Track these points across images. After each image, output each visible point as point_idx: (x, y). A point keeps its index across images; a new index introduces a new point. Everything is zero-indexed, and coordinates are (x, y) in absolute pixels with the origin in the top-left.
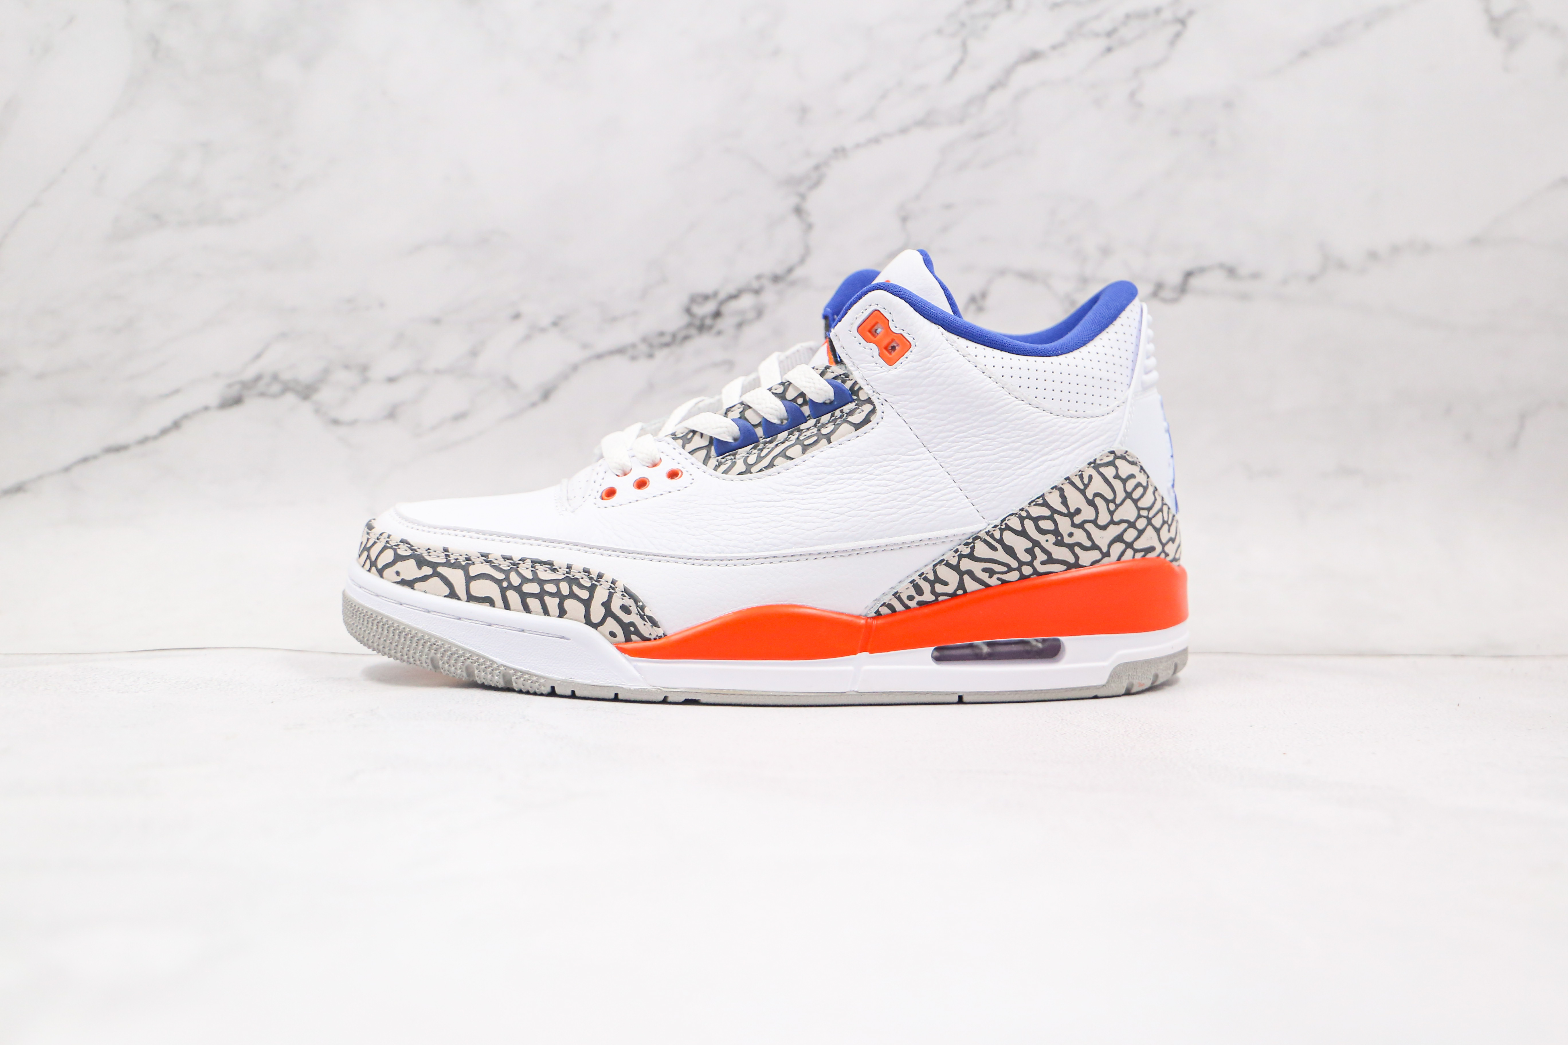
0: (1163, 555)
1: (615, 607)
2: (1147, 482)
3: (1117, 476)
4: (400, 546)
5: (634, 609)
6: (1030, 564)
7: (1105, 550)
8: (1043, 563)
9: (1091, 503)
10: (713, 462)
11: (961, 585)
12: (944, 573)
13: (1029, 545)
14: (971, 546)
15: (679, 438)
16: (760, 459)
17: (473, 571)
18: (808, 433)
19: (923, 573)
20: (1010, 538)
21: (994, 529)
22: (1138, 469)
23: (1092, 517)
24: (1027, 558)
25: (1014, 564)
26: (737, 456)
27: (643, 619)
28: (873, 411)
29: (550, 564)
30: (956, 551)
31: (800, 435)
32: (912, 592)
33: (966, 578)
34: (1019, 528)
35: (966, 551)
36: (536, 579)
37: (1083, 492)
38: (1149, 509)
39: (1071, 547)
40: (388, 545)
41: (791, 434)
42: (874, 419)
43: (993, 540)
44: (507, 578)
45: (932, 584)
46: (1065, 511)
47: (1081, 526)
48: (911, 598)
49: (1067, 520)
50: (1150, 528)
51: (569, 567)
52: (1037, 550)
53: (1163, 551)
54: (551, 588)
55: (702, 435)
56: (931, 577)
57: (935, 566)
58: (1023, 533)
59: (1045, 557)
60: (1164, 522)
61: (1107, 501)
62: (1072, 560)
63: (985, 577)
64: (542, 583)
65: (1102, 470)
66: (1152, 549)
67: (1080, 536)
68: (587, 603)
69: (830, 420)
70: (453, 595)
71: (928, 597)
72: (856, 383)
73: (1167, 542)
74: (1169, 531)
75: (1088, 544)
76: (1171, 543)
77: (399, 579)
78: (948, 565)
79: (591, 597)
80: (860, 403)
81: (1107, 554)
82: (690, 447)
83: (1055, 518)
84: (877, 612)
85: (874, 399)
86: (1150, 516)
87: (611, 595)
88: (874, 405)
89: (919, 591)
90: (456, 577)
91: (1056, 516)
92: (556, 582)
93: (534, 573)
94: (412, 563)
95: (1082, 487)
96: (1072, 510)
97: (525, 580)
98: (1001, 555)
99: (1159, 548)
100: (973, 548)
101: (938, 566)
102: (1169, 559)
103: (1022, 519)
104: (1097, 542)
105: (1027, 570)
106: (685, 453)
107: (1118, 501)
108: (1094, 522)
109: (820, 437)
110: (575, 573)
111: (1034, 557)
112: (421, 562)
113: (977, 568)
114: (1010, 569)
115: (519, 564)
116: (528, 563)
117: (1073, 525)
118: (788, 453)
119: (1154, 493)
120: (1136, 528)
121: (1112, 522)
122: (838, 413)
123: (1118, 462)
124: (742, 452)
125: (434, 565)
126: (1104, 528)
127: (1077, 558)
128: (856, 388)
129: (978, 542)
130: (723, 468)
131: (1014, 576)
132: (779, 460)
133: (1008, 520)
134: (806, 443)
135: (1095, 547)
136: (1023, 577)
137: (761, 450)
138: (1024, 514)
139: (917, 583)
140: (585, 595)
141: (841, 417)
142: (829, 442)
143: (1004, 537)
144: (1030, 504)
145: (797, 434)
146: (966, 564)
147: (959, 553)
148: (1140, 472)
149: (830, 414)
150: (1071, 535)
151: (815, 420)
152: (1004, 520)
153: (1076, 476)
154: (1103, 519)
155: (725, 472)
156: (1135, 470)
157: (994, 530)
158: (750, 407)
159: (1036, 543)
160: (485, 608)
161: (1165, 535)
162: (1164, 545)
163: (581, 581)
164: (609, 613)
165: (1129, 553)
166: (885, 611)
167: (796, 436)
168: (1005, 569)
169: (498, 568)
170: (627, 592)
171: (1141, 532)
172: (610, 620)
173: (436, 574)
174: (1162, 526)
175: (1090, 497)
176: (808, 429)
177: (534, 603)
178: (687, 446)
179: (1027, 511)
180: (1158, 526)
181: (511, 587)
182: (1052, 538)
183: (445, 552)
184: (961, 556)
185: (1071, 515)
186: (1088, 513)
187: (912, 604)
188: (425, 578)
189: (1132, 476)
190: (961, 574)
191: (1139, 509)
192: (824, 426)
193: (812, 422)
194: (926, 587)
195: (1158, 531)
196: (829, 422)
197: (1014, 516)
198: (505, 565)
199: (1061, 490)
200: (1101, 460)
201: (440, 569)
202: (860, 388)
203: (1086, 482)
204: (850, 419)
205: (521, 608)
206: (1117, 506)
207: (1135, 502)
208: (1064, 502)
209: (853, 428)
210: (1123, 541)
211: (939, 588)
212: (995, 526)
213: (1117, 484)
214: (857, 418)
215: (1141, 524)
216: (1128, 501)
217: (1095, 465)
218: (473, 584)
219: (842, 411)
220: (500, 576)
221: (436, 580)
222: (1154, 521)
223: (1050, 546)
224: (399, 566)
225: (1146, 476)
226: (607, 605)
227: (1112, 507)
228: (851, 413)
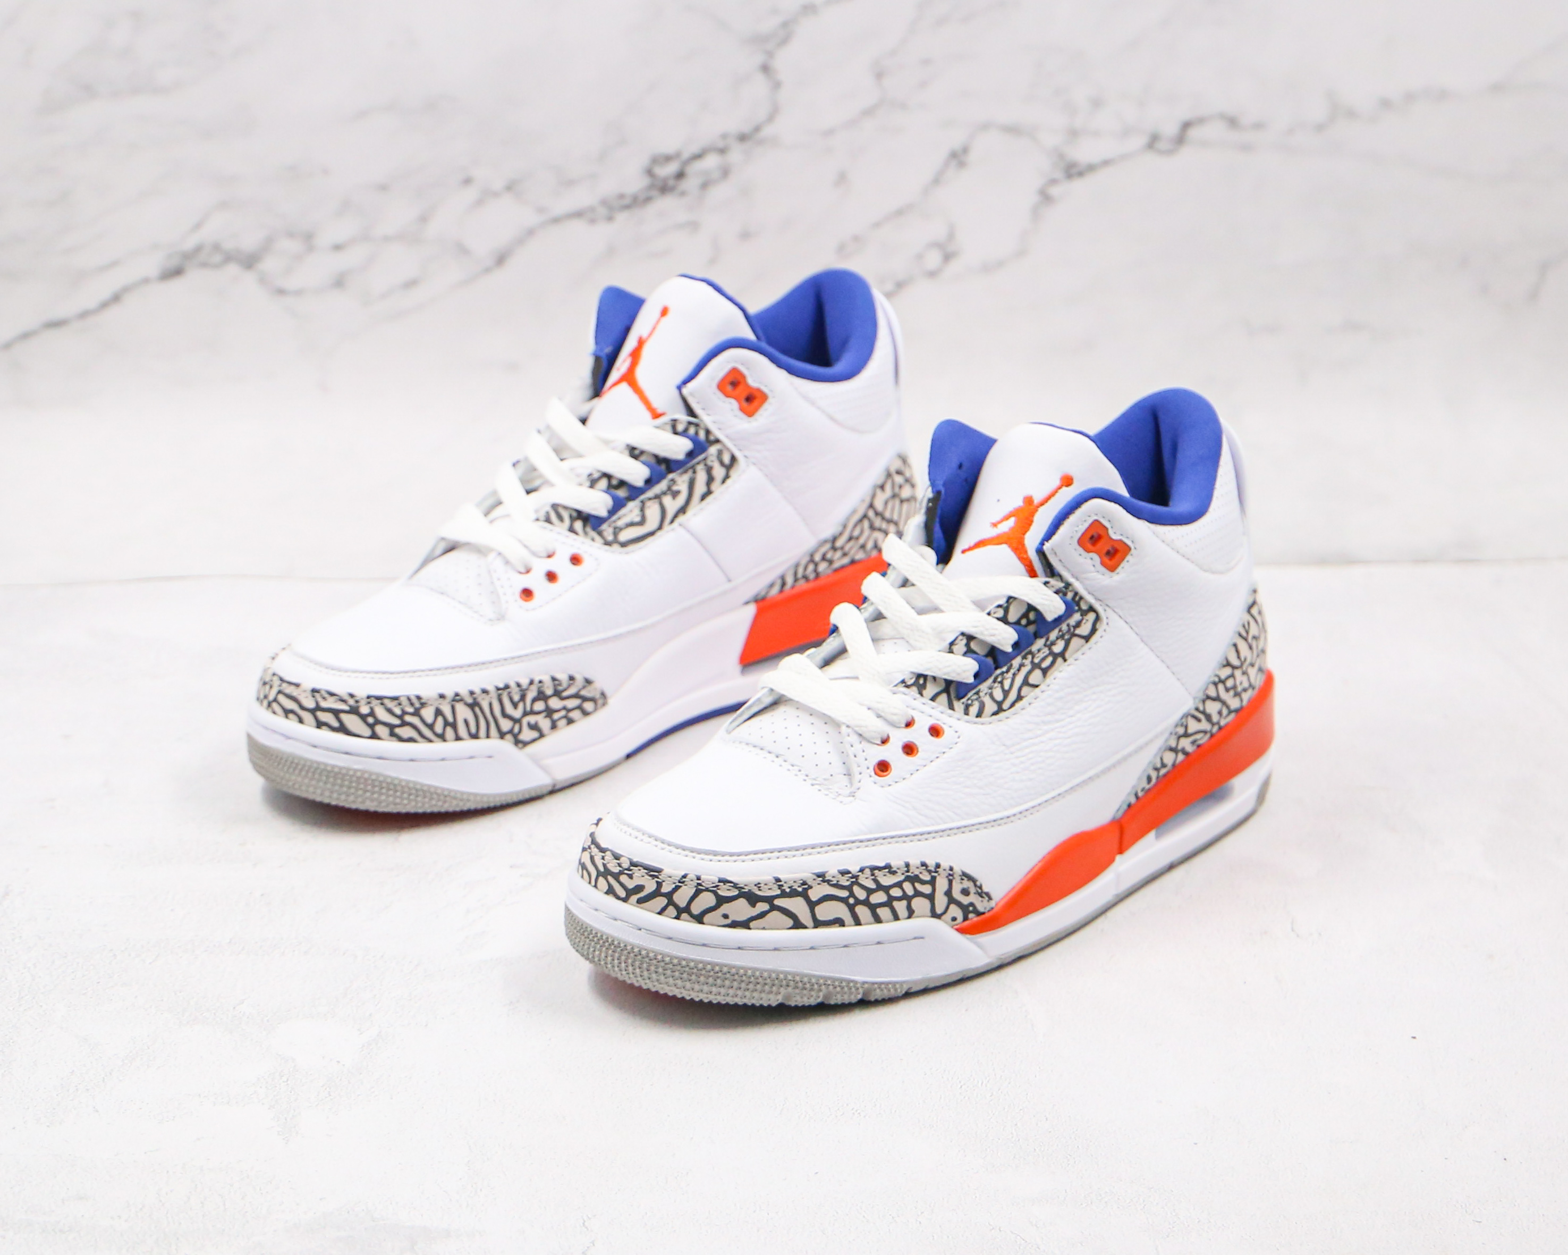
1: (956, 894)
4: (719, 887)
5: (972, 890)
6: (1218, 722)
8: (1225, 717)
10: (959, 706)
11: (1175, 761)
12: (1166, 756)
13: (1220, 705)
14: (1184, 724)
15: (912, 685)
16: (1006, 693)
17: (814, 895)
18: (1041, 655)
19: (1155, 764)
20: (1209, 706)
24: (1217, 718)
25: (1209, 728)
26: (981, 694)
27: (982, 897)
28: (1098, 618)
29: (888, 867)
30: (1175, 733)
32: (1145, 784)
33: (1179, 754)
34: (1214, 694)
35: (1181, 731)
36: (880, 887)
37: (1247, 640)
39: (1240, 693)
40: (700, 887)
41: (1024, 657)
42: (1101, 627)
43: (1199, 714)
44: (852, 894)
45: (1158, 770)
46: (1238, 663)
47: (1245, 672)
48: (1143, 789)
49: (1239, 671)
51: (907, 865)
52: (1222, 708)
54: (896, 892)
55: (934, 678)
56: (1158, 764)
57: (1160, 752)
58: (1216, 697)
59: (1226, 712)
62: (1239, 705)
63: (1189, 748)
64: (886, 889)
67: (1244, 681)
68: (931, 897)
69: (1059, 635)
70: (798, 925)
71: (1152, 782)
72: (1077, 592)
77: (728, 921)
78: (1170, 748)
79: (934, 890)
80: (1084, 613)
82: (928, 693)
84: (1122, 812)
85: (1097, 606)
87: (950, 882)
88: (1098, 613)
89: (1149, 780)
90: (797, 906)
91: (1234, 671)
92: (899, 885)
93: (876, 881)
94: (742, 902)
95: (1245, 635)
96: (1242, 660)
97: (870, 891)
98: (1202, 723)
100: (1186, 726)
101: (1163, 752)
103: (1215, 684)
105: (1215, 728)
106: (926, 700)
109: (1055, 656)
110: (914, 871)
111: (1221, 715)
112: (753, 899)
113: (1186, 742)
114: (1206, 733)
115: (858, 876)
116: (868, 871)
117: (1242, 672)
122: (1064, 627)
124: (984, 687)
125: (769, 900)
126: (1254, 664)
127: (1242, 701)
128: (1077, 598)
129: (1189, 718)
130: (974, 710)
131: (1207, 738)
133: (1207, 690)
134: (1044, 665)
135: (1249, 684)
136: (1210, 737)
137: (1002, 682)
138: (1217, 679)
139: (1149, 773)
140: (927, 889)
141: (1069, 631)
142: (1065, 660)
143: (1205, 706)
144: (1218, 667)
145: (1030, 657)
146: (1181, 743)
147: (1178, 734)
149: (1059, 629)
150: (1241, 683)
151: (1044, 638)
152: (1204, 690)
153: (1241, 626)
154: (1255, 656)
155: (979, 715)
157: (1198, 703)
158: (973, 636)
159: (1223, 702)
160: (835, 931)
163: (921, 876)
164: (951, 900)
166: (1125, 809)
167: (1031, 660)
168: (1202, 734)
169: (837, 886)
170: (965, 876)
172: (953, 907)
173: (774, 908)
176: (1039, 651)
177: (884, 912)
178: (924, 692)
179: (1218, 675)
181: (858, 902)
182: (1231, 692)
183: (778, 882)
184: (1178, 737)
185: (1241, 665)
186: (1248, 657)
188: (762, 915)
190: (1177, 752)
192: (1053, 643)
193: (1040, 643)
194: (1154, 775)
196: (1058, 638)
197: (1210, 683)
198: (845, 881)
199: (1235, 645)
200: (1250, 602)
201: (777, 902)
202: (1081, 598)
204: (1078, 631)
205: (872, 920)
208: (1238, 655)
209: (1083, 641)
212: (1199, 699)
214: (1085, 630)
217: (1249, 609)
218: (818, 909)
219: (1069, 625)
220: (845, 894)
221: (775, 914)
223: (1229, 700)
224: (725, 908)
226: (948, 893)
228: (1078, 625)
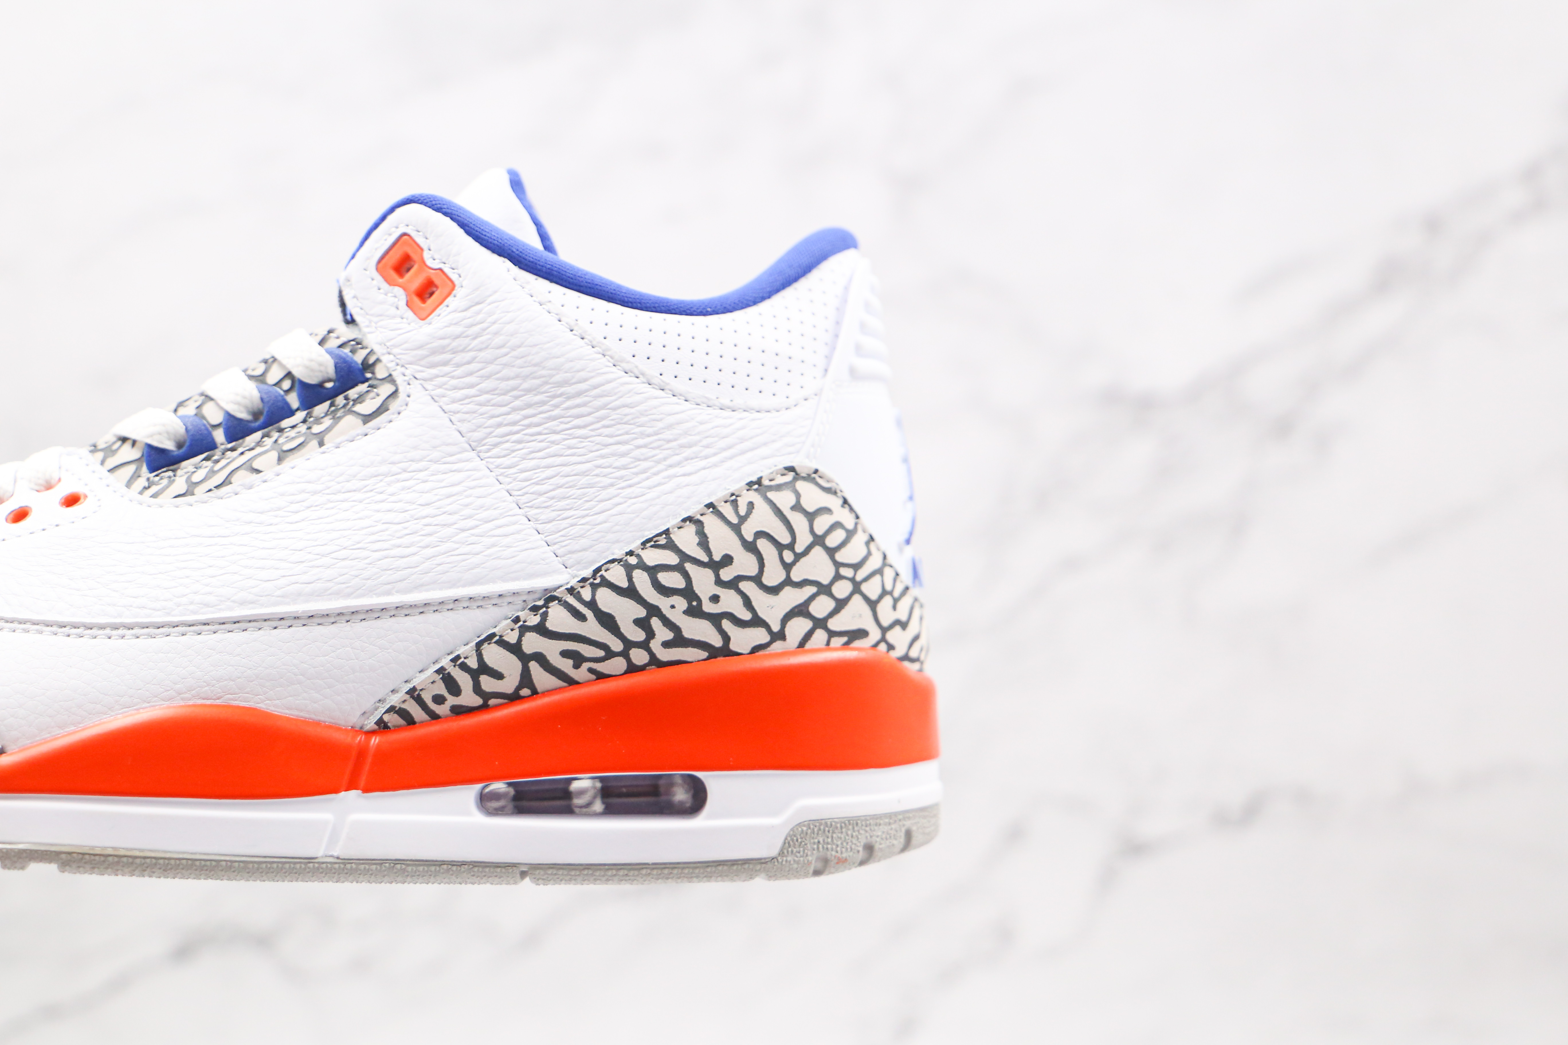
0: (883, 647)
2: (856, 524)
3: (797, 507)
6: (644, 645)
7: (776, 628)
8: (666, 645)
9: (751, 547)
10: (141, 482)
11: (526, 679)
12: (494, 656)
13: (642, 613)
14: (541, 611)
15: (100, 449)
16: (211, 473)
18: (292, 433)
19: (458, 657)
20: (607, 600)
21: (582, 584)
22: (840, 501)
23: (753, 571)
24: (638, 635)
25: (616, 645)
26: (179, 472)
28: (394, 394)
30: (517, 620)
31: (279, 437)
32: (441, 689)
33: (534, 666)
34: (624, 584)
35: (533, 620)
37: (736, 529)
38: (856, 567)
39: (716, 619)
41: (267, 435)
42: (394, 406)
43: (579, 602)
45: (475, 675)
46: (705, 559)
47: (733, 584)
48: (439, 700)
49: (709, 574)
50: (857, 598)
52: (655, 622)
53: (883, 639)
55: (134, 443)
56: (473, 663)
57: (479, 645)
58: (631, 592)
59: (669, 635)
60: (884, 593)
61: (780, 547)
62: (717, 641)
63: (566, 666)
65: (771, 495)
66: (862, 633)
67: (731, 602)
69: (328, 411)
71: (469, 698)
72: (372, 352)
73: (891, 626)
74: (894, 608)
75: (746, 616)
76: (898, 628)
78: (502, 643)
80: (376, 383)
81: (780, 636)
82: (112, 462)
83: (687, 569)
84: (380, 722)
85: (396, 375)
86: (859, 578)
88: (396, 385)
89: (453, 687)
91: (688, 566)
95: (735, 520)
96: (717, 557)
98: (592, 628)
99: (875, 634)
100: (545, 616)
101: (486, 645)
102: (894, 654)
103: (629, 569)
104: (761, 614)
105: (639, 657)
106: (103, 470)
107: (799, 548)
108: (757, 580)
109: (309, 437)
111: (651, 634)
113: (552, 650)
114: (610, 654)
117: (719, 582)
118: (256, 465)
119: (867, 544)
120: (832, 596)
121: (788, 582)
122: (340, 400)
123: (801, 485)
124: (187, 465)
126: (774, 590)
127: (726, 638)
128: (371, 361)
129: (554, 604)
130: (154, 489)
131: (617, 665)
132: (242, 477)
133: (606, 571)
134: (285, 448)
135: (757, 622)
136: (632, 669)
137: (217, 461)
138: (633, 560)
139: (449, 673)
141: (344, 406)
142: (321, 444)
143: (597, 598)
144: (644, 544)
145: (275, 434)
146: (532, 643)
147: (521, 623)
148: (843, 506)
149: (328, 403)
150: (715, 599)
151: (305, 412)
152: (598, 570)
153: (726, 502)
154: (774, 575)
155: (154, 496)
156: (834, 502)
157: (582, 587)
158: (212, 399)
159: (654, 611)
161: (886, 614)
162: (884, 630)
165: (820, 636)
166: (393, 719)
167: (274, 439)
168: (601, 653)
171: (841, 604)
174: (881, 597)
175: (749, 538)
176: (293, 427)
178: (109, 460)
179: (638, 556)
180: (873, 596)
182: (681, 603)
184: (524, 629)
185: (715, 566)
186: (745, 564)
187: (442, 710)
189: (827, 510)
190: (525, 659)
191: (838, 565)
192: (318, 421)
193: (300, 415)
194: (464, 680)
195: (873, 604)
196: (326, 414)
197: (616, 563)
199: (699, 524)
200: (771, 480)
202: (378, 361)
203: (742, 512)
204: (358, 408)
206: (798, 557)
207: (831, 552)
208: (704, 543)
209: (359, 421)
210: (809, 616)
211: (488, 683)
212: (584, 580)
213: (799, 522)
214: (368, 406)
215: (842, 589)
216: (818, 551)
217: (756, 484)
219: (346, 398)
222: (864, 588)
223: (677, 616)
225: (853, 515)
227: (788, 556)
228: (361, 398)
